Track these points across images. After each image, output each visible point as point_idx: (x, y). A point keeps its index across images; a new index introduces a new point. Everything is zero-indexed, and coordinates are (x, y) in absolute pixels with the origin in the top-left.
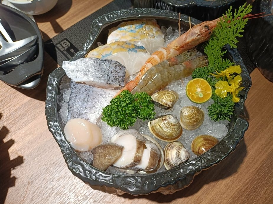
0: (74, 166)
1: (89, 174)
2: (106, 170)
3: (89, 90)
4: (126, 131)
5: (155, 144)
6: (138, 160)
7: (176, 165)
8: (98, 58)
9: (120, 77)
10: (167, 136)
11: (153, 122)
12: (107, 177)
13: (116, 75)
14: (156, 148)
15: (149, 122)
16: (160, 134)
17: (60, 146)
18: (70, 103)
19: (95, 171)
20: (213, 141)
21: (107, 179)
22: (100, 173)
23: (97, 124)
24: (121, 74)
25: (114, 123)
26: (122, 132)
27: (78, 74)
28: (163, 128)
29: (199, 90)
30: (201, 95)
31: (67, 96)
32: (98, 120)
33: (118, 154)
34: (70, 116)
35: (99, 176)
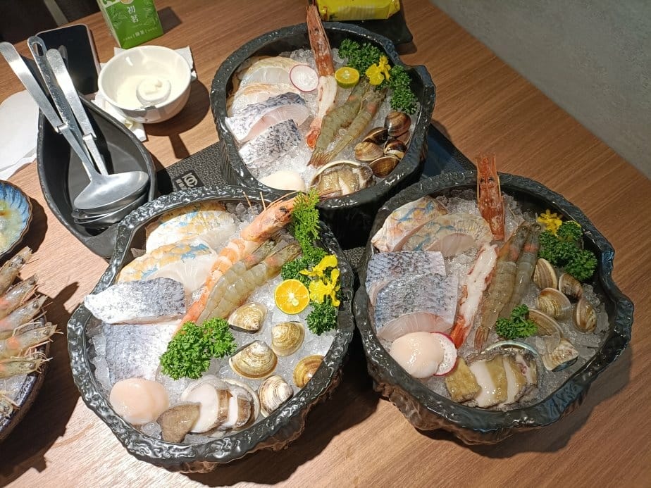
0: (135, 448)
1: (160, 452)
2: (182, 440)
3: (134, 331)
4: (200, 380)
5: (243, 388)
6: (223, 417)
7: (275, 408)
8: (137, 282)
9: (177, 301)
10: (257, 372)
11: (235, 358)
12: (185, 449)
13: (170, 300)
14: (245, 393)
15: (230, 360)
16: (247, 372)
17: (110, 425)
18: (109, 357)
19: (167, 446)
20: (316, 362)
21: (185, 452)
22: (175, 447)
23: (156, 379)
25: (178, 374)
26: (194, 384)
27: (112, 312)
28: (250, 363)
29: (291, 295)
30: (295, 303)
31: (100, 348)
32: (157, 373)
33: (195, 415)
34: (113, 377)
35: (174, 451)
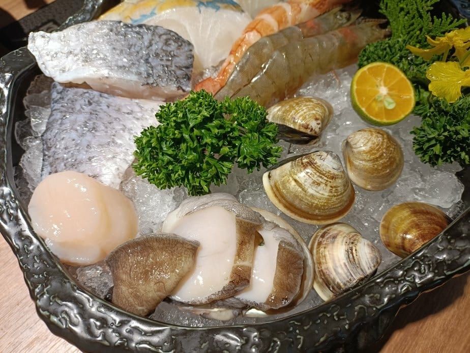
0: (53, 307)
1: (100, 327)
2: (151, 312)
3: (98, 103)
4: (204, 199)
5: (288, 231)
6: (241, 279)
8: (120, 22)
9: (180, 68)
10: (317, 207)
11: (276, 173)
12: (153, 333)
13: (169, 63)
14: (292, 241)
15: (265, 176)
16: (297, 203)
17: (16, 251)
19: (118, 319)
20: (435, 215)
21: (155, 339)
22: (134, 323)
23: (121, 189)
24: (181, 60)
27: (69, 62)
28: (307, 185)
29: (383, 91)
30: (390, 103)
33: (185, 264)
35: (130, 332)
